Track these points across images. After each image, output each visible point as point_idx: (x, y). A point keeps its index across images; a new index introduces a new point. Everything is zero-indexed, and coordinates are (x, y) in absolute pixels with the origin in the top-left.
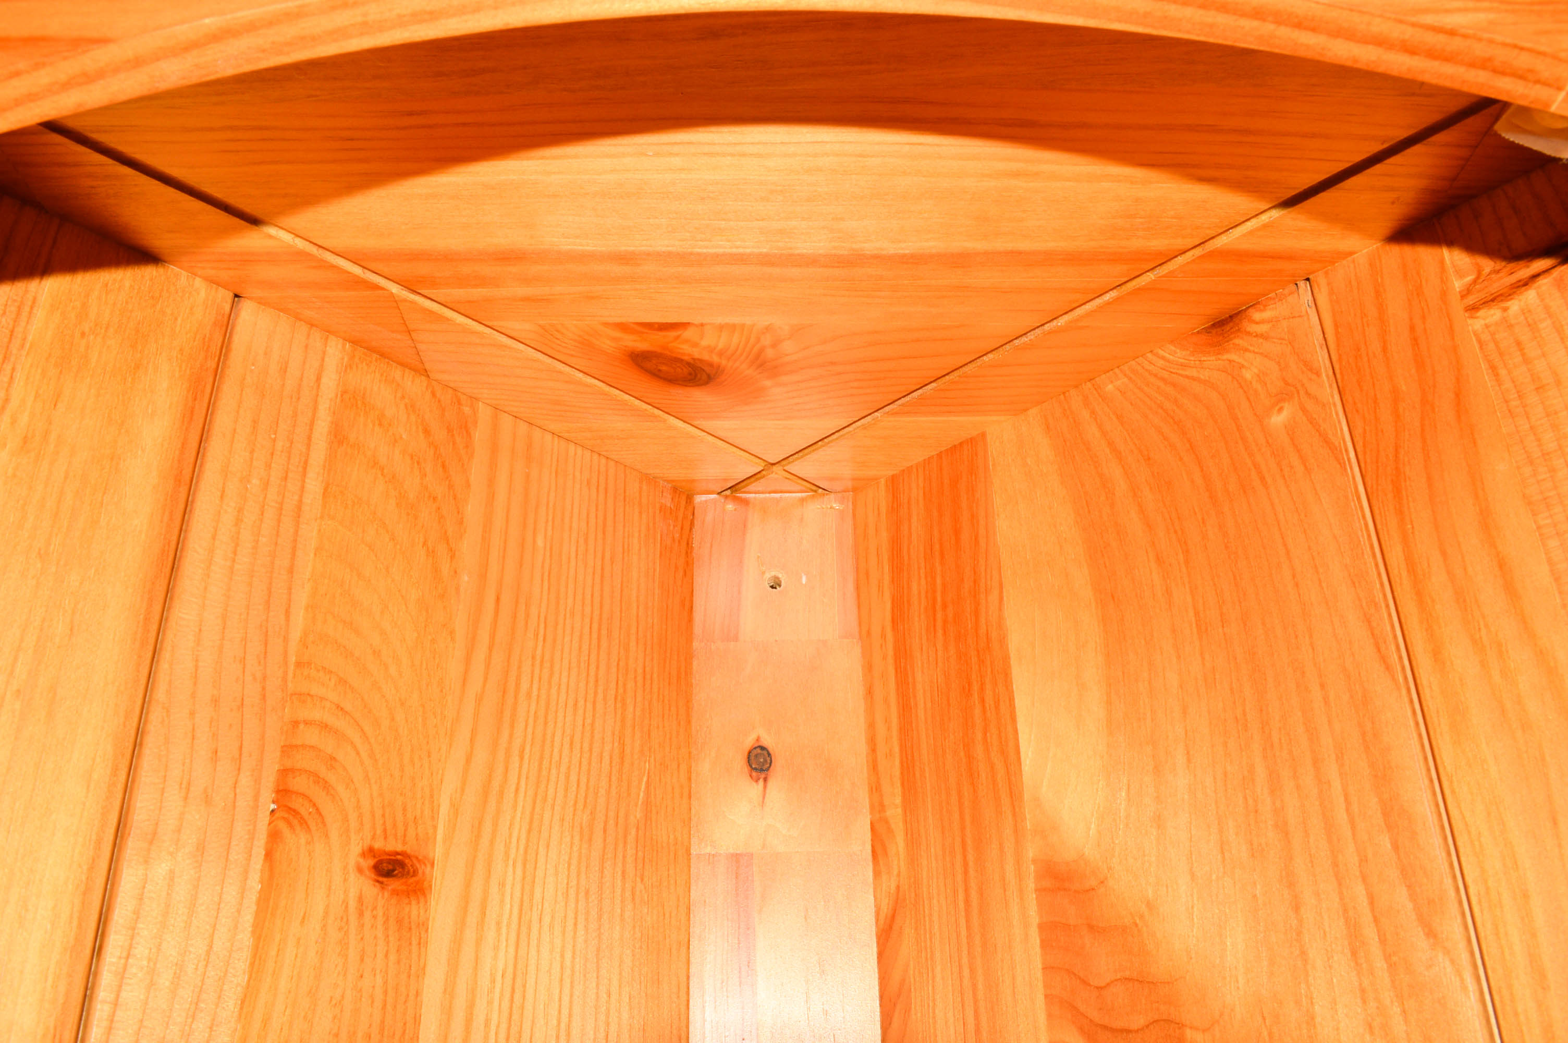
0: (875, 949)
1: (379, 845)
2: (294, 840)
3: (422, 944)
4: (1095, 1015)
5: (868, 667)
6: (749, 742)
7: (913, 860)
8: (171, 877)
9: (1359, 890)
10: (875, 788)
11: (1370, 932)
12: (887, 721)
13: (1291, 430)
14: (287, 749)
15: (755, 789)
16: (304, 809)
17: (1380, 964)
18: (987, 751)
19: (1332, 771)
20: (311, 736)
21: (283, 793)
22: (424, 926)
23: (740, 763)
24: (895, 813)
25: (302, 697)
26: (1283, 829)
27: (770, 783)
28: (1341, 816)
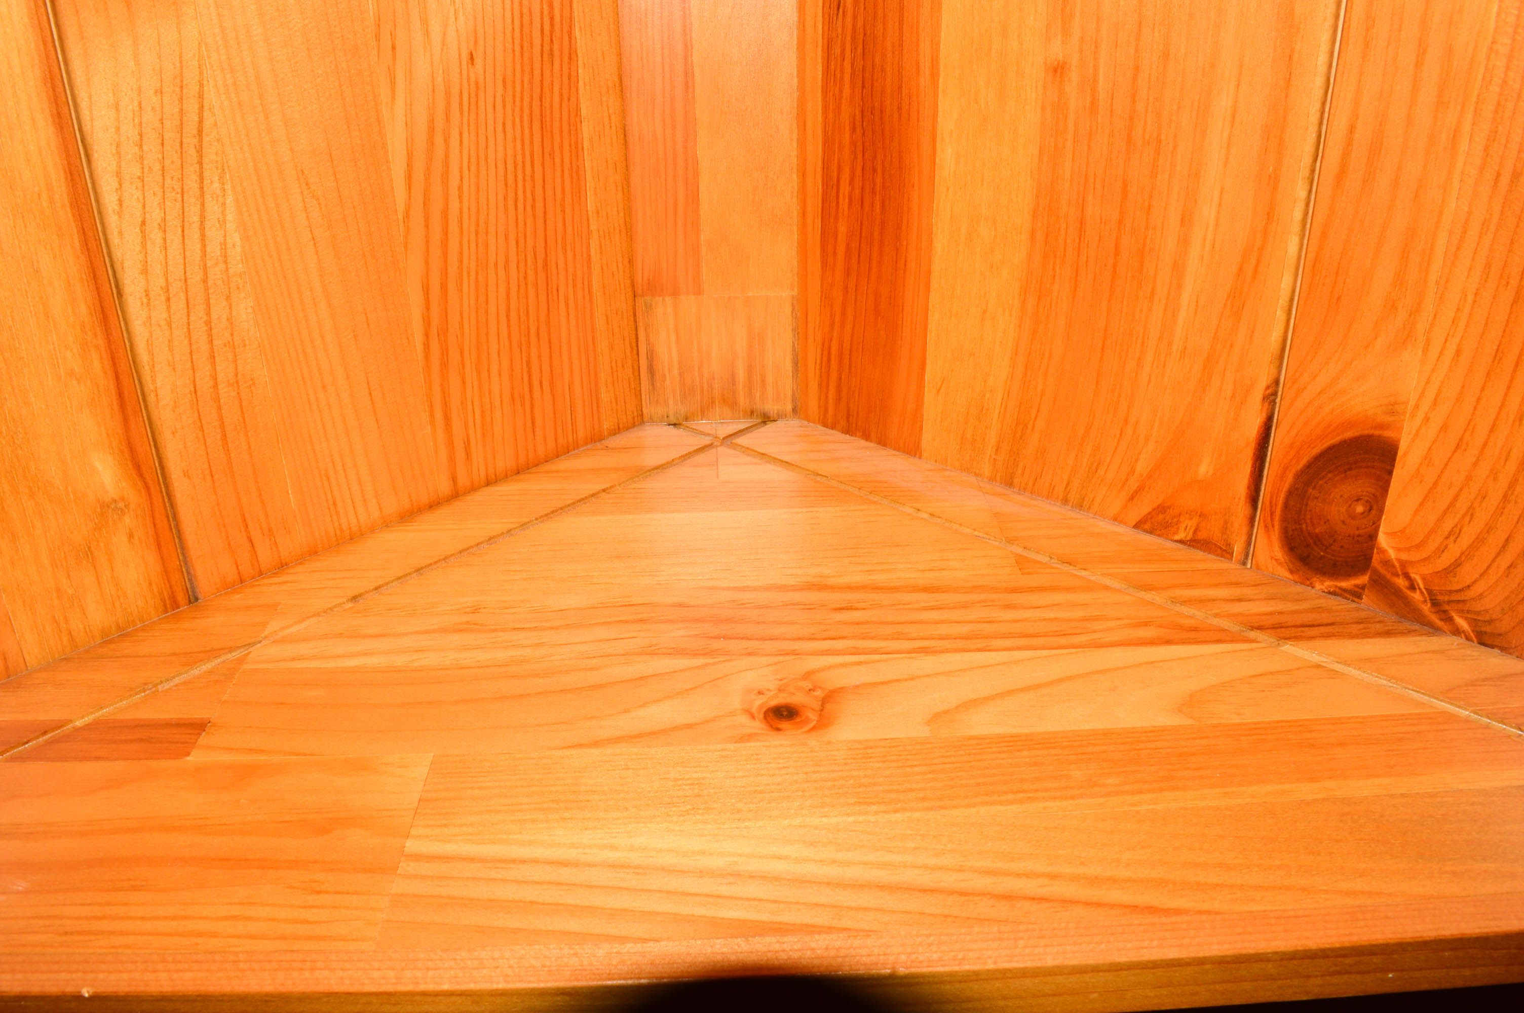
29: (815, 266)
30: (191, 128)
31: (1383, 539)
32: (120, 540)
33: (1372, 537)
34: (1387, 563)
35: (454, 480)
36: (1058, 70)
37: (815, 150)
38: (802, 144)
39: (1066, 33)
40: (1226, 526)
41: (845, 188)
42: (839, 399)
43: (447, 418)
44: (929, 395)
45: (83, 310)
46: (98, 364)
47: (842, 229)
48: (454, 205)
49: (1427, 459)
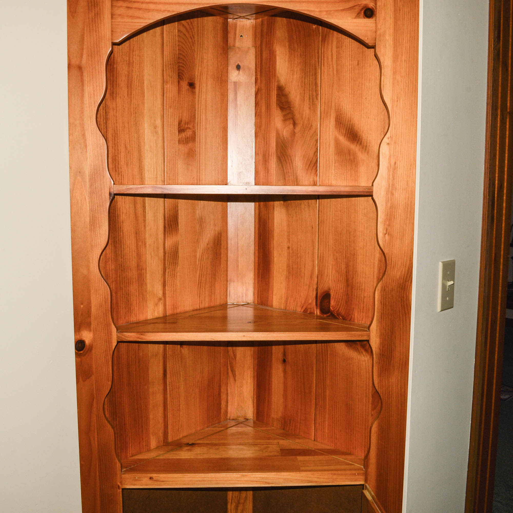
0: (254, 96)
1: (189, 82)
2: (181, 82)
3: (195, 94)
4: (281, 106)
5: (256, 52)
6: (237, 64)
7: (261, 84)
8: (169, 86)
9: (311, 92)
10: (256, 72)
11: (311, 98)
12: (258, 62)
13: (315, 28)
14: (179, 70)
15: (237, 72)
16: (181, 78)
17: (311, 101)
18: (272, 69)
19: (311, 78)
20: (181, 68)
21: (179, 76)
22: (195, 92)
23: (235, 67)
24: (259, 76)
25: (179, 62)
26: (305, 84)
27: (240, 71)
28: (311, 83)
29: (256, 278)
30: (176, 251)
31: (331, 308)
32: (160, 304)
33: (330, 307)
34: (332, 311)
35: (200, 306)
36: (289, 248)
37: (257, 259)
38: (255, 258)
39: (289, 243)
40: (314, 310)
41: (261, 265)
42: (260, 299)
43: (200, 296)
44: (274, 296)
45: (162, 272)
46: (162, 280)
47: (261, 271)
48: (204, 265)
49: (334, 296)
